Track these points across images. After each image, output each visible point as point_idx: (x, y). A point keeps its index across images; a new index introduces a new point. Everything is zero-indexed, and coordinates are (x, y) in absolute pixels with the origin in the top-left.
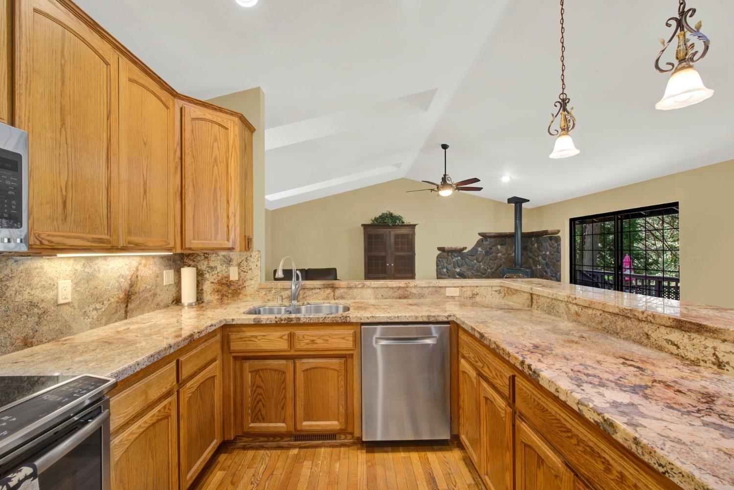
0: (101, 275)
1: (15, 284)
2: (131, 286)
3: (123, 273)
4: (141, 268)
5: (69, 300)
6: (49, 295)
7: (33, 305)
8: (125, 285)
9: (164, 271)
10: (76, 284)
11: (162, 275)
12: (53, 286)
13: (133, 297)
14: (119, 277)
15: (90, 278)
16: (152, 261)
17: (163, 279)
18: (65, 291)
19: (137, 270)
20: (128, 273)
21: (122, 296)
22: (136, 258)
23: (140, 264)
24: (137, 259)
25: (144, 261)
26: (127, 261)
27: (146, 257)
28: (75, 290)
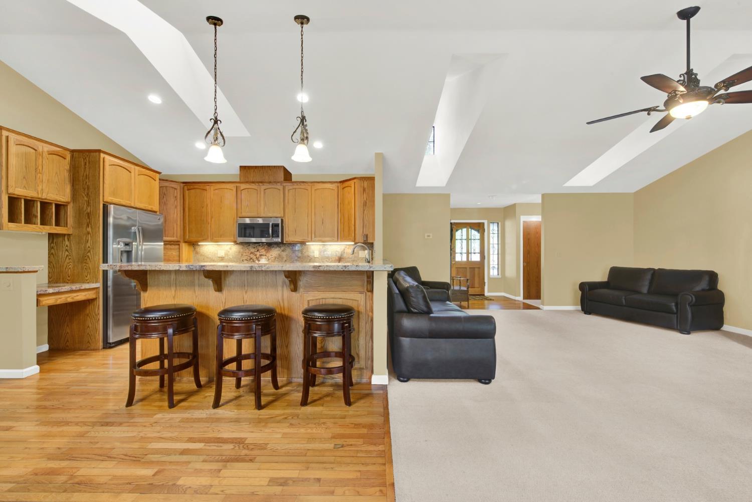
0: (328, 250)
1: (304, 251)
2: (341, 255)
3: (338, 250)
5: (318, 256)
7: (308, 256)
8: (339, 255)
9: (360, 252)
10: (320, 252)
12: (314, 252)
13: (342, 260)
14: (336, 251)
15: (325, 251)
16: (351, 247)
18: (316, 254)
19: (344, 250)
20: (340, 250)
21: (337, 258)
22: (344, 245)
23: (346, 248)
25: (348, 247)
26: (339, 246)
27: (348, 245)
28: (319, 254)
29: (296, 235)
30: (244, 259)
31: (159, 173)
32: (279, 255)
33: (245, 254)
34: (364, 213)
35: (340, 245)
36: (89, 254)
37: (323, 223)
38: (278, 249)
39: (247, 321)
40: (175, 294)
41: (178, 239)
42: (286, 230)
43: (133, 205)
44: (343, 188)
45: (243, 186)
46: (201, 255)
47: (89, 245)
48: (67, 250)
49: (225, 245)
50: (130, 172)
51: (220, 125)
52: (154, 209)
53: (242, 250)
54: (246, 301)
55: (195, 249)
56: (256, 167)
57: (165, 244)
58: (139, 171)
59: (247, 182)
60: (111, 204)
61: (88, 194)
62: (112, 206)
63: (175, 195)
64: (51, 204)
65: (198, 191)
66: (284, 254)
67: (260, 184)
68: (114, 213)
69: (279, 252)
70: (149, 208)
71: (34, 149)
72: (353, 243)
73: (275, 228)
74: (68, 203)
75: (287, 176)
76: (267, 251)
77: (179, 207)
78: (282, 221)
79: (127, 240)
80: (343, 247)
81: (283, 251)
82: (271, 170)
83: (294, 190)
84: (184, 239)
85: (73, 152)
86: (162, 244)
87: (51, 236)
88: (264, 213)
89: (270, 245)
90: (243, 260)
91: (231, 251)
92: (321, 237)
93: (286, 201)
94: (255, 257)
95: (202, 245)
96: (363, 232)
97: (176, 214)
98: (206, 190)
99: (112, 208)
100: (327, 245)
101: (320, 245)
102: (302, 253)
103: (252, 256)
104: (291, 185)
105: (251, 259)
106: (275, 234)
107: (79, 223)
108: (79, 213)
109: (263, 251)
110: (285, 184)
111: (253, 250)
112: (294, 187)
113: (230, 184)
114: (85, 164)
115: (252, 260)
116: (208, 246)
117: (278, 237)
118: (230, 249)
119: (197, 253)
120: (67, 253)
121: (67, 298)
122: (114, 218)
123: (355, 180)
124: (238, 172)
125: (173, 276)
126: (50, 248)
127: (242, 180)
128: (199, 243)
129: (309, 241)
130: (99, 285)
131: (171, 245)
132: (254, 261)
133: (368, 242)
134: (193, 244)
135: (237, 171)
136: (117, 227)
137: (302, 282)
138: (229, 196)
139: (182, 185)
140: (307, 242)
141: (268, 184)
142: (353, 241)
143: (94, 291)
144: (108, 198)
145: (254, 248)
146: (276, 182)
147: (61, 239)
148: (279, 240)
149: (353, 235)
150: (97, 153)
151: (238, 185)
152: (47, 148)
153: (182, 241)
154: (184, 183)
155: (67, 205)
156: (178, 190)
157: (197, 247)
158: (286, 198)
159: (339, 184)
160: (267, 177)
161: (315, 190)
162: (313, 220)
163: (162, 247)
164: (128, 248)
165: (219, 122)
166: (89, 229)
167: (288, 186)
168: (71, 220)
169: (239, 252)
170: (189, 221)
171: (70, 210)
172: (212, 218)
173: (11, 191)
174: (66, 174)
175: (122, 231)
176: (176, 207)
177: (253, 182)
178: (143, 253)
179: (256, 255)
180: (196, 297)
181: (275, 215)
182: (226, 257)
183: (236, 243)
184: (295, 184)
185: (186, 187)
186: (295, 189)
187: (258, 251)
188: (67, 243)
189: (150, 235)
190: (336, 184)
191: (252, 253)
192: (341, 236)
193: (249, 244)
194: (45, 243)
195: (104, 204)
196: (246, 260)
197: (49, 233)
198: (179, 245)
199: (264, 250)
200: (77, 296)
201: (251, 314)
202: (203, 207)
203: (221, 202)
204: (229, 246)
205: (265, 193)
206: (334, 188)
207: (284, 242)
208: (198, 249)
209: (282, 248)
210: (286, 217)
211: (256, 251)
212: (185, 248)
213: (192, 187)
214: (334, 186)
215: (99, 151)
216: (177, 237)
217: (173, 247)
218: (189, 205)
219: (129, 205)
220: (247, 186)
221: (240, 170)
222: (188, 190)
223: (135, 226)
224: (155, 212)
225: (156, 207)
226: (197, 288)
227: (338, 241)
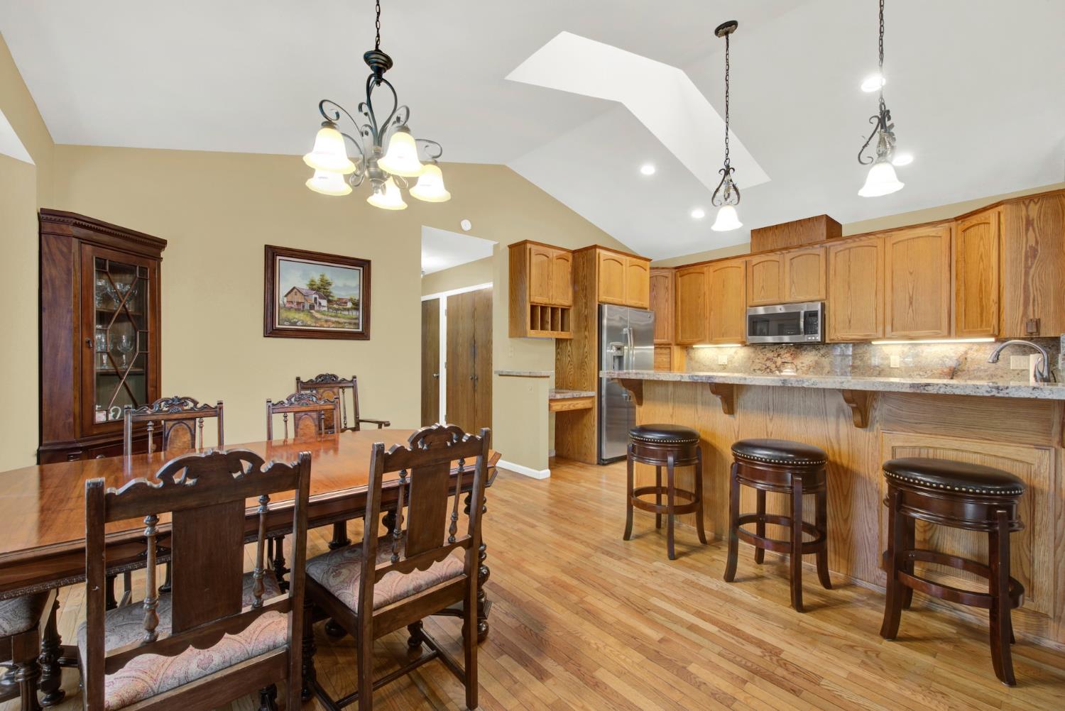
0: (924, 355)
1: (867, 356)
2: (958, 364)
3: (948, 355)
4: (970, 352)
5: (898, 366)
6: (886, 362)
7: (876, 366)
8: (953, 364)
9: (1011, 357)
10: (905, 358)
11: (1010, 359)
12: (887, 358)
13: (959, 373)
14: (943, 357)
15: (917, 355)
16: (988, 347)
17: (1009, 363)
18: (895, 361)
19: (966, 353)
20: (953, 355)
21: (946, 370)
22: (965, 345)
23: (973, 349)
24: (968, 346)
25: (975, 347)
26: (953, 347)
27: (979, 344)
28: (902, 362)
29: (850, 327)
30: (755, 368)
31: (650, 260)
32: (817, 363)
33: (757, 361)
34: (1027, 274)
35: (955, 343)
36: (586, 360)
37: (911, 303)
38: (814, 352)
39: (778, 466)
40: (673, 413)
41: (670, 341)
42: (831, 321)
43: (624, 303)
44: (964, 231)
45: (756, 260)
46: (697, 362)
47: (586, 350)
48: (569, 356)
49: (727, 347)
50: (622, 265)
51: (732, 175)
52: (644, 306)
53: (753, 355)
54: (771, 433)
55: (688, 354)
56: (777, 227)
57: (655, 348)
58: (630, 261)
59: (762, 253)
60: (605, 303)
61: (586, 295)
62: (606, 306)
63: (666, 285)
64: (558, 308)
65: (693, 276)
66: (825, 361)
67: (784, 252)
68: (608, 314)
69: (816, 358)
70: (639, 305)
71: (546, 256)
72: (993, 340)
73: (810, 319)
74: (570, 306)
75: (833, 228)
76: (794, 356)
77: (670, 300)
78: (823, 306)
79: (619, 344)
80: (962, 349)
81: (823, 356)
82: (802, 226)
83: (848, 251)
84: (676, 341)
85: (574, 252)
86: (653, 347)
87: (559, 341)
88: (790, 296)
89: (799, 346)
90: (754, 370)
91: (736, 357)
92: (909, 330)
93: (832, 272)
94: (774, 366)
95: (698, 348)
96: (1025, 313)
97: (666, 309)
98: (703, 273)
99: (606, 307)
100: (921, 344)
101: (903, 344)
102: (861, 360)
103: (769, 363)
104: (841, 244)
105: (768, 368)
106: (809, 329)
107: (578, 327)
108: (578, 315)
109: (787, 357)
110: (828, 245)
111: (770, 355)
112: (848, 246)
113: (736, 260)
114: (584, 264)
115: (768, 370)
116: (705, 350)
117: (816, 332)
118: (736, 353)
119: (691, 359)
120: (569, 359)
121: (570, 405)
122: (608, 319)
123: (1001, 208)
124: (749, 240)
125: (671, 388)
126: (557, 353)
127: (755, 251)
128: (694, 346)
129: (878, 339)
130: (594, 393)
131: (661, 348)
132: (771, 371)
133: (1041, 336)
134: (686, 347)
135: (747, 239)
136: (610, 329)
137: (879, 412)
138: (735, 275)
139: (674, 271)
140: (874, 339)
141: (797, 249)
142: (993, 335)
143: (590, 401)
144: (603, 298)
145: (773, 351)
146: (811, 244)
147: (564, 344)
148: (818, 338)
149: (995, 322)
150: (593, 250)
151: (747, 259)
152: (557, 253)
153: (673, 344)
154: (676, 268)
155: (569, 309)
156: (670, 278)
157: (690, 351)
158: (832, 268)
159: (953, 225)
160: (796, 240)
161: (894, 244)
162: (888, 299)
163: (653, 351)
164: (619, 353)
165: (731, 171)
166: (587, 333)
167: (835, 246)
168: (572, 325)
169: (749, 358)
170: (682, 316)
171: (572, 314)
172: (711, 310)
173: (532, 300)
174: (569, 277)
175: (616, 333)
176: (667, 301)
177: (772, 251)
178: (634, 358)
179: (775, 363)
180: (699, 418)
181: (809, 298)
182: (730, 365)
183: (744, 344)
184: (849, 241)
185: (678, 274)
186: (849, 249)
187: (779, 355)
188: (569, 348)
189: (642, 337)
190: (947, 225)
191: (768, 359)
192: (956, 326)
193: (764, 345)
194: (552, 348)
195: (599, 305)
196: (759, 369)
197: (556, 339)
198: (670, 348)
199: (788, 355)
200: (577, 404)
201: (784, 455)
202: (699, 297)
203: (724, 286)
204: (734, 350)
205: (791, 264)
206: (940, 234)
207: (827, 341)
208: (692, 353)
209: (822, 352)
210: (832, 299)
211: (776, 356)
212: (677, 352)
213: (686, 272)
214: (941, 230)
215: (595, 247)
216: (668, 339)
217: (664, 351)
218: (682, 296)
219: (620, 303)
220: (764, 258)
221: (752, 237)
222: (681, 276)
223: (626, 327)
224: (646, 309)
225: (646, 304)
226: (700, 407)
227: (949, 335)
